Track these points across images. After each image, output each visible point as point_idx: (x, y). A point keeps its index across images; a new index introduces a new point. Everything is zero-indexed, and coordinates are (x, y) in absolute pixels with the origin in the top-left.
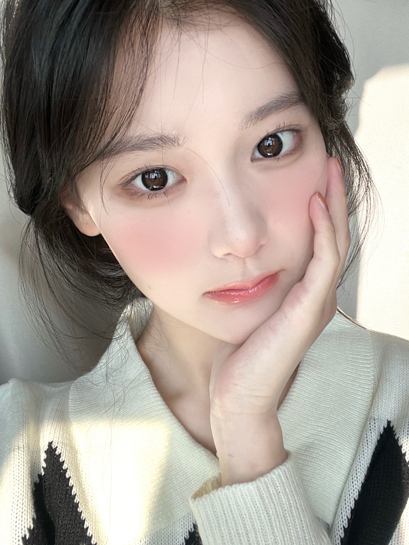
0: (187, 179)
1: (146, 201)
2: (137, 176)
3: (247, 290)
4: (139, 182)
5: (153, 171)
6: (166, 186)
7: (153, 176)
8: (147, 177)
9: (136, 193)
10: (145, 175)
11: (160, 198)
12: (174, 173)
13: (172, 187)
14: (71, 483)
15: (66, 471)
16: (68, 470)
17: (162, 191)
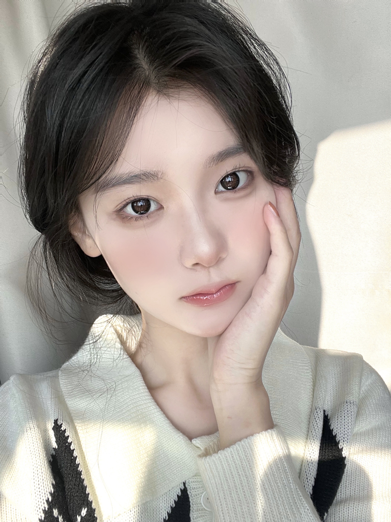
0: (164, 207)
1: (134, 223)
2: (127, 204)
3: (213, 294)
5: (139, 200)
6: (150, 211)
7: (139, 204)
8: (135, 205)
10: (134, 203)
11: (144, 221)
12: (155, 203)
13: (153, 213)
15: (70, 444)
17: (145, 215)
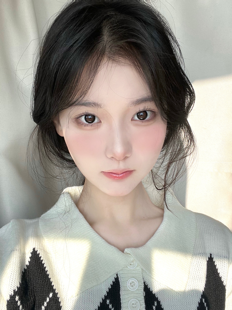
0: (102, 122)
1: (83, 127)
4: (83, 118)
9: (80, 123)
11: (89, 127)
14: (45, 266)
15: (42, 261)
16: (43, 261)
